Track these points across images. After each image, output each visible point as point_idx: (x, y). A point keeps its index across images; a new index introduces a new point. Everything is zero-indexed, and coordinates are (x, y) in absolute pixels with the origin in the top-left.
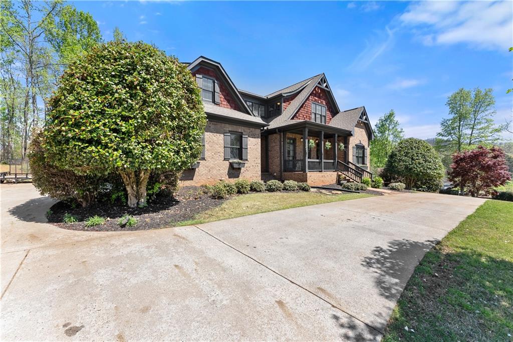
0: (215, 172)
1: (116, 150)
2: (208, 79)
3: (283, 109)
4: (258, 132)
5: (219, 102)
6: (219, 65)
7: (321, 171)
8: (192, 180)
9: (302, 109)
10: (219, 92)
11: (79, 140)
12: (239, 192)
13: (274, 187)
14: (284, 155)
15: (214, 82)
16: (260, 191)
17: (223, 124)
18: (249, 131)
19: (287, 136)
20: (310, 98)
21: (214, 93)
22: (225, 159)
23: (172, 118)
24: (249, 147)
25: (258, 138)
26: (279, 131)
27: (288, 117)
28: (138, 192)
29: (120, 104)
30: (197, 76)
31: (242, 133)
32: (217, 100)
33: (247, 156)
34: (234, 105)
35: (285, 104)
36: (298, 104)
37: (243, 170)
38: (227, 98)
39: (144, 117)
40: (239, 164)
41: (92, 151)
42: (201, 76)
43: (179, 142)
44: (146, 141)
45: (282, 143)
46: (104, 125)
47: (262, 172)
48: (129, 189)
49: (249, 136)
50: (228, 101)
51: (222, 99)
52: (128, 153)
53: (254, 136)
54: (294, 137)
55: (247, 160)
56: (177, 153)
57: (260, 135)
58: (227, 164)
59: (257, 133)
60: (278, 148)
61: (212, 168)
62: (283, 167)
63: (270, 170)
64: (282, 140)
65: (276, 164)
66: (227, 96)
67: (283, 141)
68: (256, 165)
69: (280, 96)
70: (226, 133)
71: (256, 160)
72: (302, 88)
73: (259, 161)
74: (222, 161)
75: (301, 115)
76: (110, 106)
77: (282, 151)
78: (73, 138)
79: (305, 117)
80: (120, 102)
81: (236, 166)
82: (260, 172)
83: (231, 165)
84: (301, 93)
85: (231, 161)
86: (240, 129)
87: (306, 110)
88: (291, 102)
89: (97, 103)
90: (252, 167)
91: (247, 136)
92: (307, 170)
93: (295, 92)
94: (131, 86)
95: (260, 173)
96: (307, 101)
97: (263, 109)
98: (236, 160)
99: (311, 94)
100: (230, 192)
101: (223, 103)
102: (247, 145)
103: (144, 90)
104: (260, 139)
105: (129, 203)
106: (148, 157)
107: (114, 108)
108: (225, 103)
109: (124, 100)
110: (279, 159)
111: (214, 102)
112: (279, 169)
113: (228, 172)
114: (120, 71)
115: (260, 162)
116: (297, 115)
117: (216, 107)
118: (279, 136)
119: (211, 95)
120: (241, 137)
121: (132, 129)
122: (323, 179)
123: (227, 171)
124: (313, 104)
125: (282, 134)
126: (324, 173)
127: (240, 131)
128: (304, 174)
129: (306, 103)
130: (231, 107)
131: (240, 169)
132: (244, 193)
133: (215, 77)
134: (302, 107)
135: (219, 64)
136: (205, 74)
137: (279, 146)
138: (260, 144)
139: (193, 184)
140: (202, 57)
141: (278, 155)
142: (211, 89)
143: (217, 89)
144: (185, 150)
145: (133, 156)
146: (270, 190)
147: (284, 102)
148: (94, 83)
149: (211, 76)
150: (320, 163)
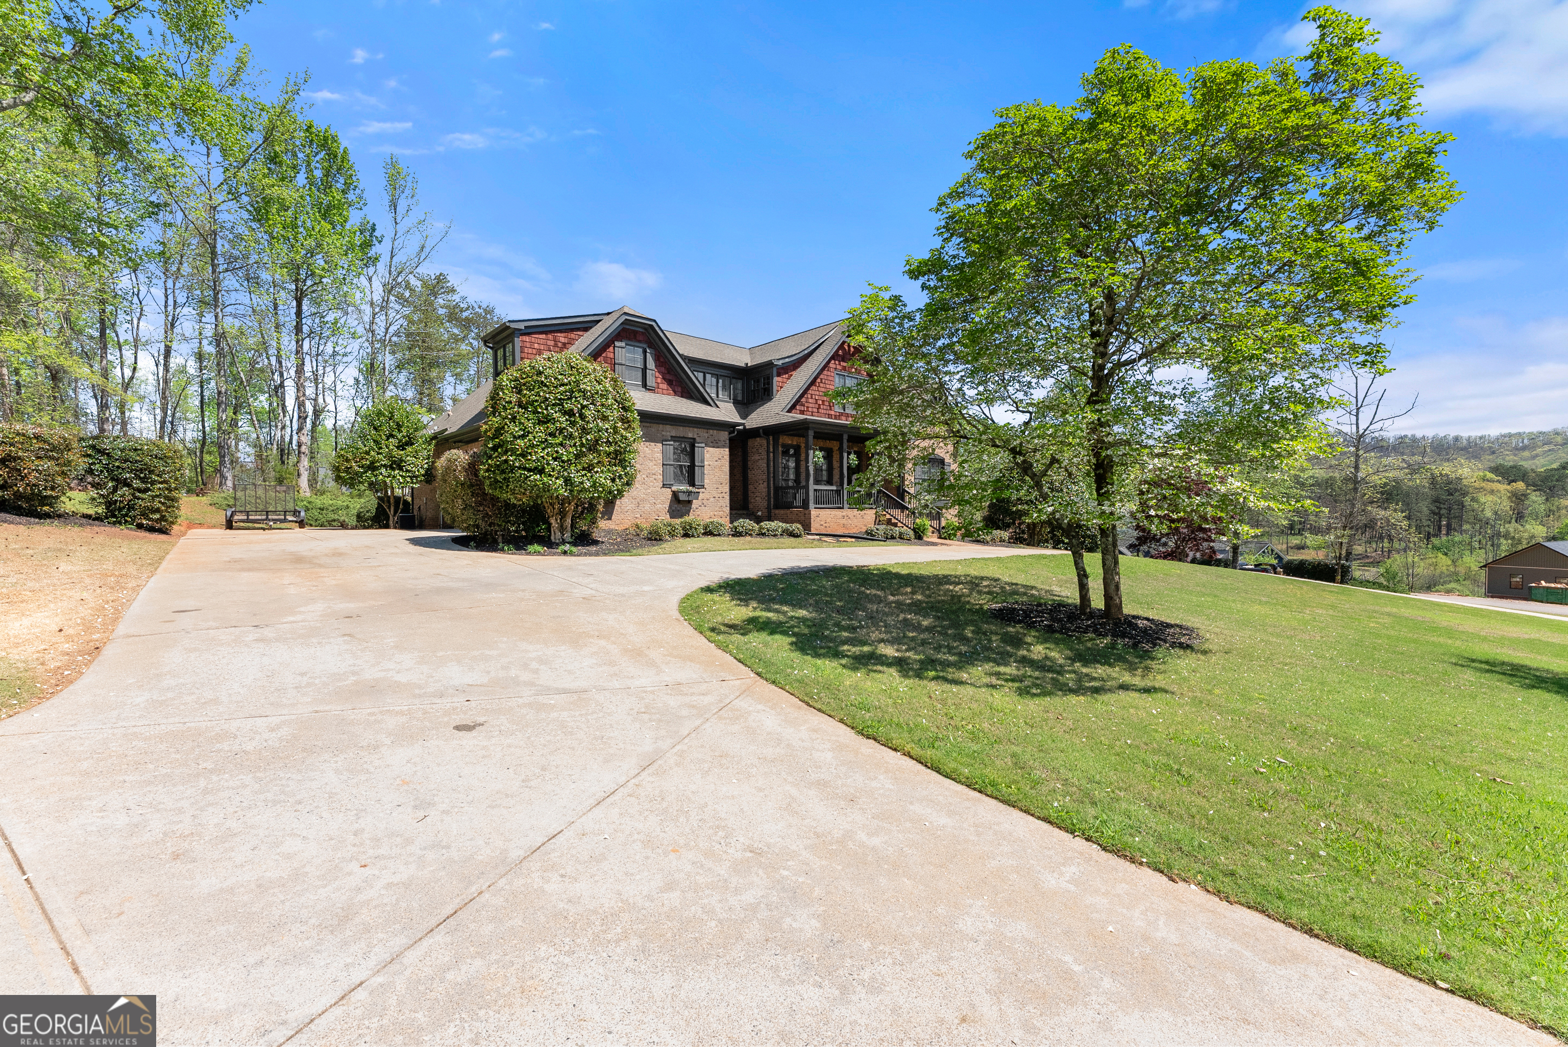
0: (647, 506)
1: (557, 478)
2: (634, 346)
3: (775, 388)
4: (724, 436)
5: (654, 385)
6: (653, 323)
7: (842, 508)
8: (610, 519)
9: (814, 388)
10: (654, 368)
11: (525, 469)
12: (686, 535)
13: (741, 530)
14: (774, 477)
15: (645, 352)
16: (719, 535)
17: (661, 426)
18: (706, 435)
19: (781, 441)
20: (832, 365)
21: (644, 370)
22: (664, 486)
23: (608, 443)
24: (706, 463)
25: (724, 447)
26: (764, 433)
27: (783, 405)
28: (562, 526)
29: (561, 432)
30: (617, 344)
31: (694, 439)
32: (651, 382)
33: (703, 480)
34: (680, 389)
35: (779, 379)
36: (805, 379)
37: (695, 504)
38: (668, 377)
39: (582, 445)
40: (690, 493)
41: (536, 480)
42: (623, 344)
43: (615, 469)
44: (584, 469)
45: (772, 455)
46: (548, 454)
47: (731, 509)
48: (553, 521)
49: (707, 445)
50: (670, 383)
51: (659, 380)
52: (568, 481)
53: (716, 444)
54: (795, 443)
55: (703, 487)
56: (613, 480)
57: (728, 442)
58: (668, 493)
59: (722, 439)
60: (764, 465)
61: (643, 500)
62: (772, 500)
63: (751, 506)
64: (771, 450)
65: (760, 494)
66: (669, 373)
67: (774, 452)
68: (721, 496)
69: (770, 364)
70: (666, 441)
71: (720, 486)
72: (816, 345)
73: (727, 488)
74: (659, 489)
75: (810, 400)
76: (552, 435)
77: (772, 469)
78: (519, 468)
79: (820, 402)
80: (561, 430)
81: (682, 497)
82: (728, 508)
83: (675, 495)
84: (814, 354)
85: (674, 488)
86: (690, 433)
87: (823, 390)
88: (794, 373)
89: (540, 432)
90: (712, 499)
91: (703, 445)
92: (812, 505)
93: (801, 355)
94: (570, 413)
95: (727, 510)
96: (825, 372)
97: (739, 386)
98: (684, 487)
99: (833, 358)
100: (672, 534)
101: (661, 386)
102: (703, 461)
103: (583, 417)
104: (727, 450)
105: (552, 538)
106: (588, 484)
107: (555, 437)
108: (665, 386)
109: (564, 428)
110: (765, 484)
111: (645, 385)
112: (766, 504)
113: (670, 507)
114: (560, 399)
115: (728, 490)
116: (803, 400)
117: (648, 395)
118: (765, 442)
119: (640, 374)
120: (693, 447)
121: (571, 456)
122: (844, 521)
123: (667, 506)
124: (837, 377)
125: (771, 438)
126: (846, 512)
127: (690, 435)
128: (807, 512)
129: (822, 376)
130: (674, 391)
131: (689, 502)
132: (693, 536)
133: (646, 342)
134: (813, 383)
135: (655, 321)
136: (630, 339)
137: (765, 461)
138: (727, 458)
139: (612, 527)
140: (625, 314)
141: (765, 477)
142: (640, 365)
143: (651, 364)
144: (620, 477)
145: (572, 484)
146: (737, 534)
147: (779, 375)
148: (535, 412)
149: (640, 341)
150: (838, 492)
